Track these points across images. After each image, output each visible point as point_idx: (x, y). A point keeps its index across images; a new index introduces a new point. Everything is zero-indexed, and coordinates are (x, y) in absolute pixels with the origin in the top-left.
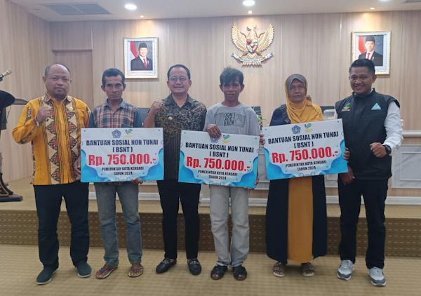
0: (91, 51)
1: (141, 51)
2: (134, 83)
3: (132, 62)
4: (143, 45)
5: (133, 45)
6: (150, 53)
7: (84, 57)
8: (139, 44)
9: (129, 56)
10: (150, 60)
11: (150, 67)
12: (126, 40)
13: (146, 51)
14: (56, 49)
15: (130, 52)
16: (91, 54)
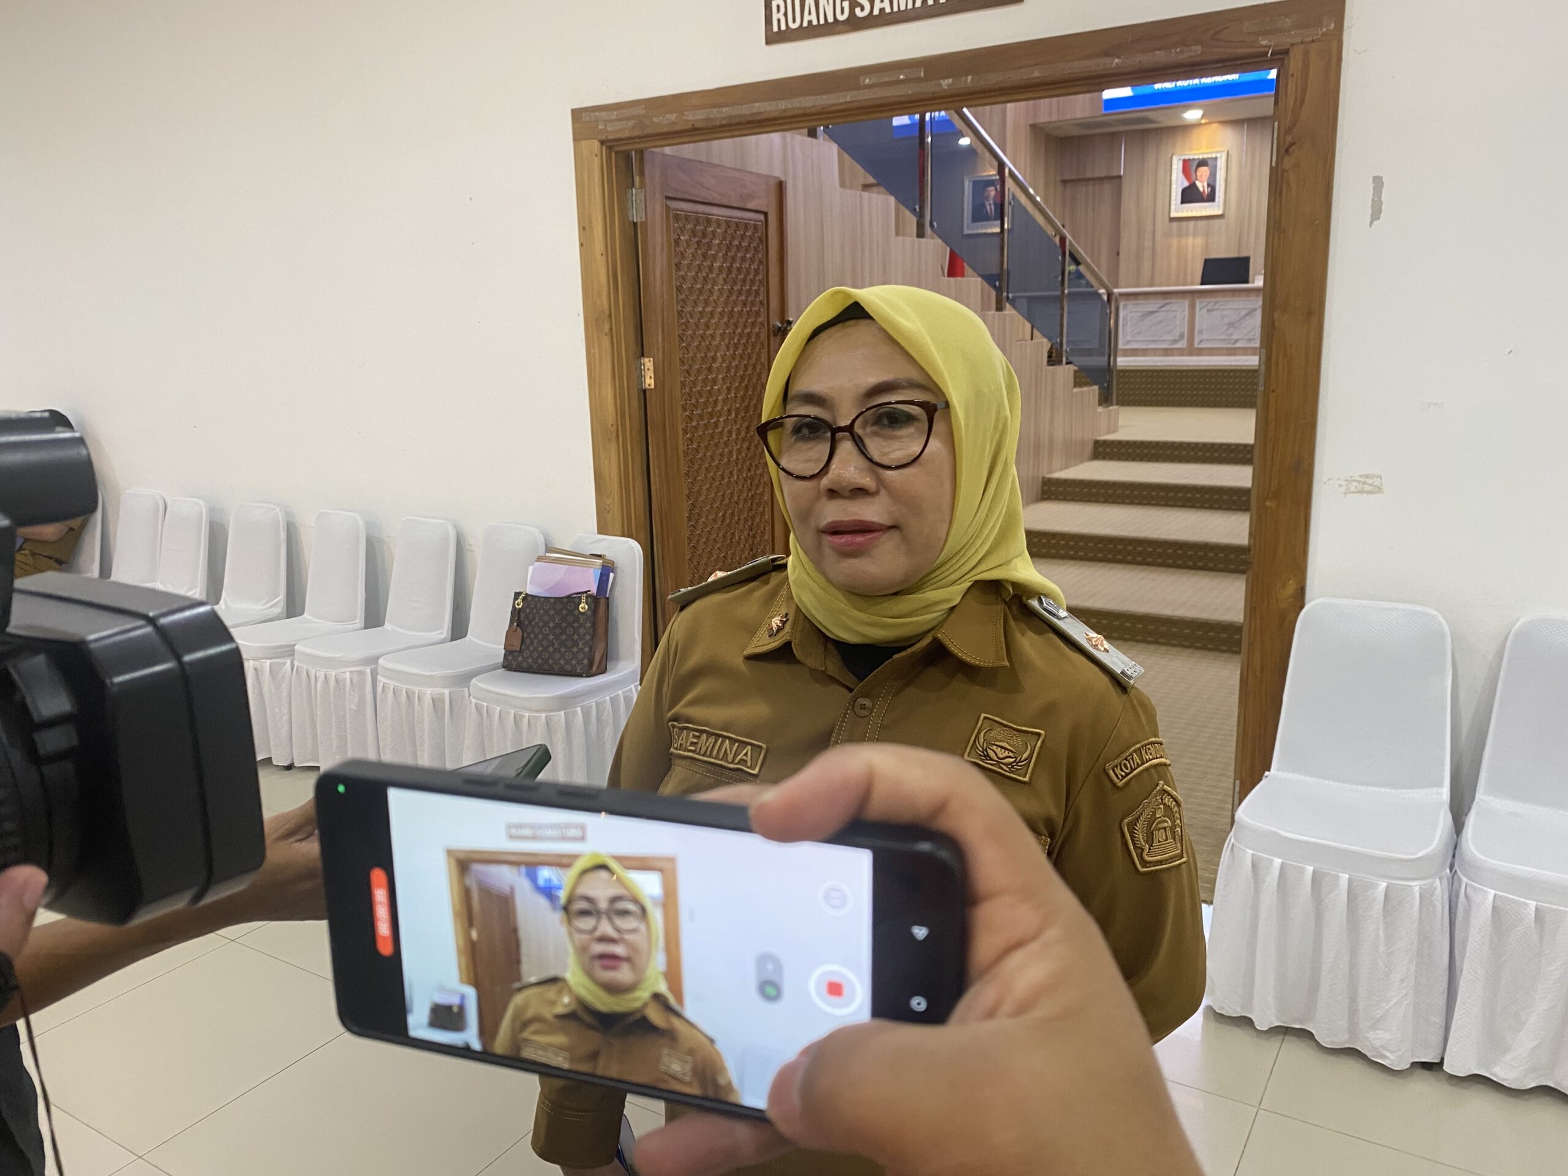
0: (1120, 177)
1: (1199, 173)
2: (1184, 223)
3: (1184, 191)
4: (1203, 163)
5: (1186, 164)
6: (1213, 175)
7: (1107, 187)
8: (1196, 163)
9: (1179, 182)
10: (1212, 187)
11: (1211, 198)
12: (1175, 159)
13: (1208, 173)
14: (1067, 177)
15: (1181, 175)
16: (1121, 182)
